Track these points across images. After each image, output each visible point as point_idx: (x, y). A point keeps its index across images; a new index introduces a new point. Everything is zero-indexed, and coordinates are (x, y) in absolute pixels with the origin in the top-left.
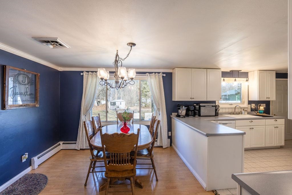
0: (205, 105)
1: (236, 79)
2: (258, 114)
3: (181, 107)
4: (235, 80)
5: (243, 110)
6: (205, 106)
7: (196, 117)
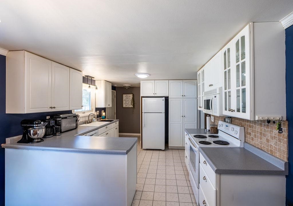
0: (66, 116)
1: (90, 85)
2: (101, 120)
3: (36, 124)
4: (90, 87)
5: (94, 118)
6: (66, 118)
7: (58, 135)
